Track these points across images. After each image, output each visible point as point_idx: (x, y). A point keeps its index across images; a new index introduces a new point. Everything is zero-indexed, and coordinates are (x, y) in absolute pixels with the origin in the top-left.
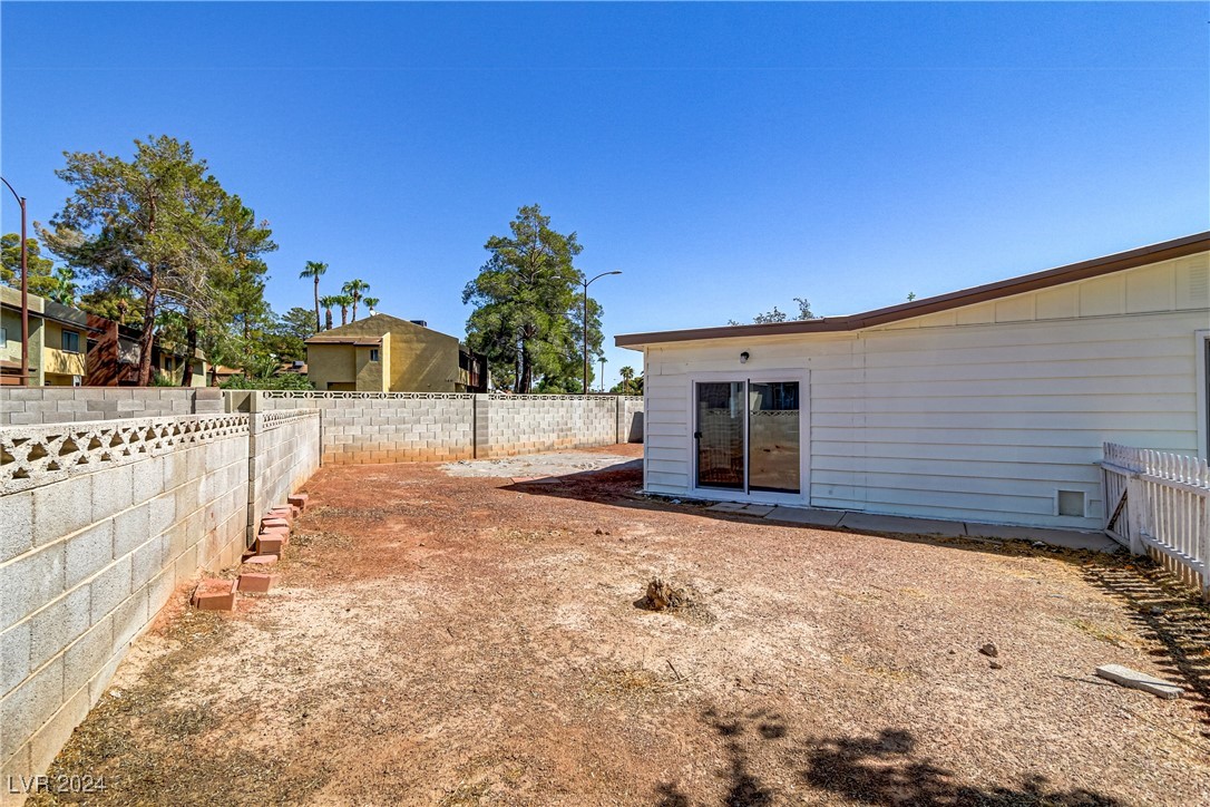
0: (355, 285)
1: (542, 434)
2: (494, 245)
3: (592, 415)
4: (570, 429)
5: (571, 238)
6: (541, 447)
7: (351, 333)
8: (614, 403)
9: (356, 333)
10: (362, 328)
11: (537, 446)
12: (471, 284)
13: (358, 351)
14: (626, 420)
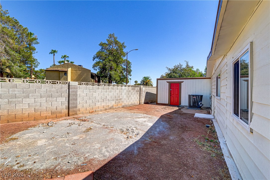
0: (65, 56)
1: (107, 102)
2: (101, 45)
3: (130, 93)
4: (121, 99)
5: (123, 44)
6: (107, 108)
7: (59, 68)
8: (139, 88)
9: (61, 68)
10: (63, 66)
11: (105, 107)
12: (95, 56)
13: (61, 73)
14: (143, 95)
